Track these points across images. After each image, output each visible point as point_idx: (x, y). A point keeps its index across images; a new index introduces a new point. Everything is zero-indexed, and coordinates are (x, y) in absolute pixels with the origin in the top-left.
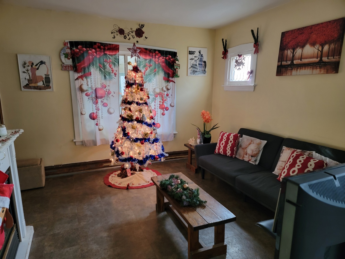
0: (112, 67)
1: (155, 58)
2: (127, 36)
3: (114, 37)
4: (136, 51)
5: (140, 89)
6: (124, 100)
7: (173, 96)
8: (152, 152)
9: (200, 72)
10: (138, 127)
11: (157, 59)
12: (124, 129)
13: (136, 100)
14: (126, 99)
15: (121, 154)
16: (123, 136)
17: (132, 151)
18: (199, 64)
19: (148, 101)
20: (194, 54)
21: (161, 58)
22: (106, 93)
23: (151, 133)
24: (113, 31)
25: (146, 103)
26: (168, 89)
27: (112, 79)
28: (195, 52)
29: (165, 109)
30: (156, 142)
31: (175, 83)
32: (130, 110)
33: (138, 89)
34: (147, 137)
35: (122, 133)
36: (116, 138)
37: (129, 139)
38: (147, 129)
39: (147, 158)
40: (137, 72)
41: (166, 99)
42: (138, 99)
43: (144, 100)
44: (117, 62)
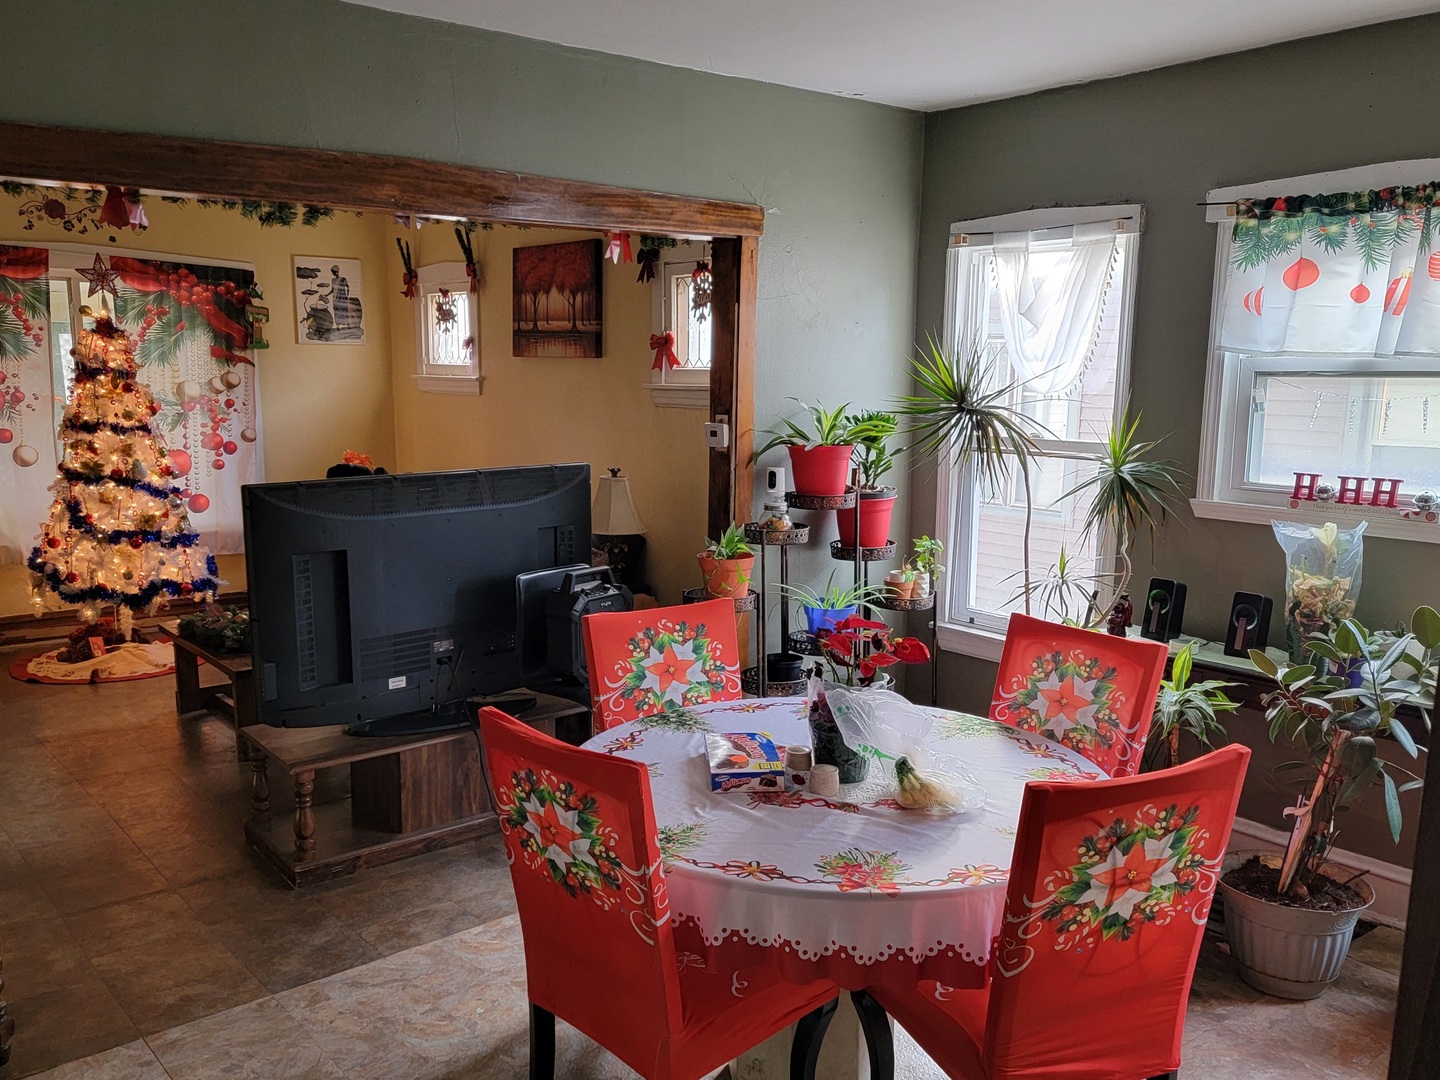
0: (24, 317)
1: (179, 288)
2: (75, 222)
3: (30, 226)
4: (103, 277)
5: (120, 386)
6: (70, 420)
7: (250, 407)
8: (170, 573)
9: (341, 331)
10: (120, 498)
11: (183, 293)
12: (73, 507)
13: (111, 420)
14: (77, 416)
15: (65, 580)
16: (70, 527)
17: (102, 569)
18: (336, 308)
19: (152, 421)
20: (317, 276)
21: (197, 289)
22: (8, 398)
23: (166, 515)
24: (25, 208)
25: (145, 428)
26: (230, 386)
27: (26, 353)
28: (319, 271)
29: (222, 449)
30: (185, 546)
31: (254, 365)
32: (91, 448)
33: (116, 387)
34: (151, 526)
35: (68, 516)
36: (47, 534)
37: (93, 536)
38: (151, 504)
39: (154, 588)
40: (113, 338)
41: (226, 416)
42: (116, 415)
43: (137, 418)
44: (44, 300)
